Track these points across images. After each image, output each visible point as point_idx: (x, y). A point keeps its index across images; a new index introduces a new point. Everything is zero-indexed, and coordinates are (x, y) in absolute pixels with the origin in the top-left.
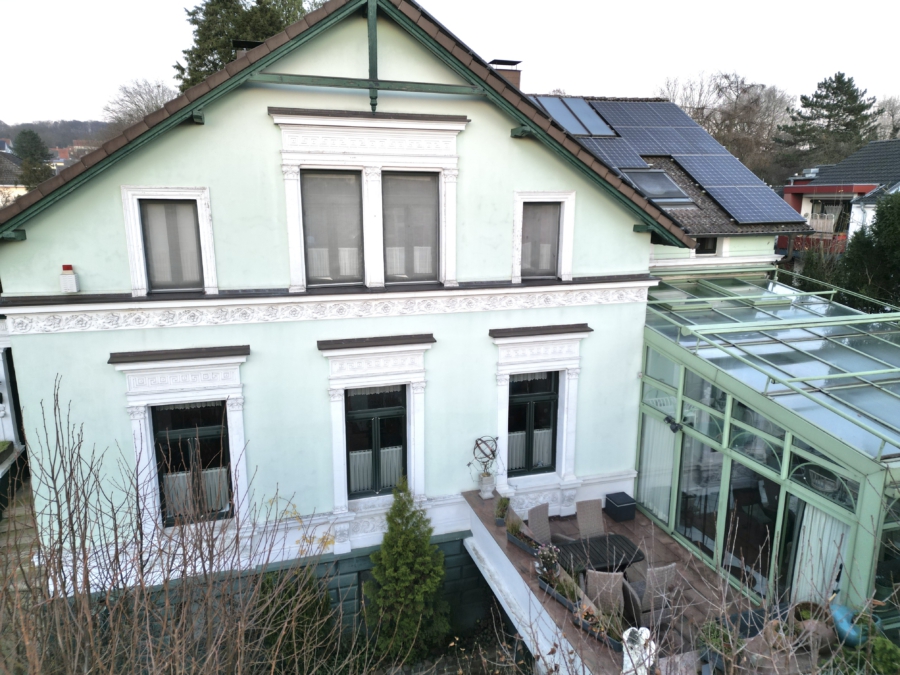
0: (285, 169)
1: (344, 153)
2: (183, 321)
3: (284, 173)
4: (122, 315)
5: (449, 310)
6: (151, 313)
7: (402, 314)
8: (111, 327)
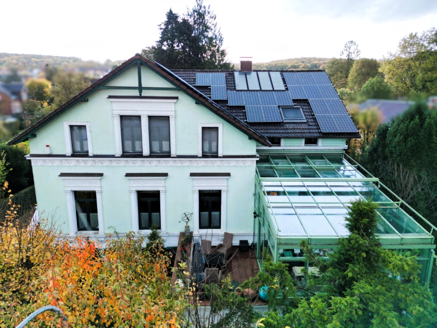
0: (114, 116)
1: (134, 110)
2: (82, 164)
3: (114, 117)
4: (64, 161)
5: (174, 165)
6: (73, 161)
7: (156, 166)
8: (61, 165)
